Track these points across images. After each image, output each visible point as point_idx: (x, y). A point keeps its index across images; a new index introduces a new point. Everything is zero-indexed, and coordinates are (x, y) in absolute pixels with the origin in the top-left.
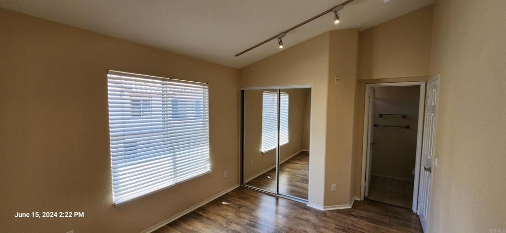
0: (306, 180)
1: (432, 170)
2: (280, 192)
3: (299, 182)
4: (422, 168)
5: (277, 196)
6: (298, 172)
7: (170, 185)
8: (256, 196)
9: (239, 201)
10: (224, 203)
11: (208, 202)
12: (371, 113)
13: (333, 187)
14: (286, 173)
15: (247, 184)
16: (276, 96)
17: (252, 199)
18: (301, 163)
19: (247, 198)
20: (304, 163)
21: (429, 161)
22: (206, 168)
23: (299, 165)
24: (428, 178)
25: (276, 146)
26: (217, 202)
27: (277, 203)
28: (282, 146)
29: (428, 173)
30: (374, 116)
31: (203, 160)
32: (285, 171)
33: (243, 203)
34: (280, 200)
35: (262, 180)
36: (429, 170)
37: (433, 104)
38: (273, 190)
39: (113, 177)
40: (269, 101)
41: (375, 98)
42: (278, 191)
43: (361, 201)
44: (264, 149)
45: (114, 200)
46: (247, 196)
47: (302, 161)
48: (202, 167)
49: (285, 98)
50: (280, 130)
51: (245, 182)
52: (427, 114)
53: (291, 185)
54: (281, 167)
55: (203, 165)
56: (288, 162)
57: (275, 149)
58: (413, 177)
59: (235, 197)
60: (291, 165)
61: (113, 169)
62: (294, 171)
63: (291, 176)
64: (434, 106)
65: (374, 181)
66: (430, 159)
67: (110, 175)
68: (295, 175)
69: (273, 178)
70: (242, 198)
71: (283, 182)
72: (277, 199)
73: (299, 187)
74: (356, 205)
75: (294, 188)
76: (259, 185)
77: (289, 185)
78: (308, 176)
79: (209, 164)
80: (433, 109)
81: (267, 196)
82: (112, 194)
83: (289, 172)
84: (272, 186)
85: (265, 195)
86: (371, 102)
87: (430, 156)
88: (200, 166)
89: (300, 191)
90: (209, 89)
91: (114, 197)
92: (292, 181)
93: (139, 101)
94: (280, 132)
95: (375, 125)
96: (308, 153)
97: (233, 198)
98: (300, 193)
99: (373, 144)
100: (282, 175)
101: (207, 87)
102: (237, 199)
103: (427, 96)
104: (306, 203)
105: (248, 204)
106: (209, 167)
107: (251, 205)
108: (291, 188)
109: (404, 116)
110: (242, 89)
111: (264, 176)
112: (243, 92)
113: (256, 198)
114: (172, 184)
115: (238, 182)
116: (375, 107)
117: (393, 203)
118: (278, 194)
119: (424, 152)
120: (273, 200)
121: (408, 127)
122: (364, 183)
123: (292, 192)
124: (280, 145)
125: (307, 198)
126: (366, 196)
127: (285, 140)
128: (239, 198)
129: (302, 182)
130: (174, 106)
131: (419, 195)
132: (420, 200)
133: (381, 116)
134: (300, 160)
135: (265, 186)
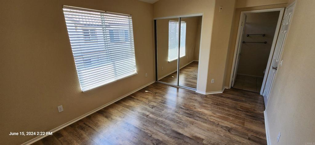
0: (196, 78)
1: (278, 69)
2: (179, 85)
3: (191, 79)
4: (271, 68)
5: (178, 87)
6: (191, 73)
7: (113, 81)
8: (165, 87)
9: (155, 90)
10: (146, 91)
11: (137, 91)
12: (241, 34)
13: (212, 81)
14: (184, 74)
15: (159, 80)
16: (177, 24)
17: (163, 89)
18: (193, 68)
19: (160, 88)
20: (194, 68)
21: (277, 63)
22: (134, 71)
23: (192, 69)
24: (274, 73)
25: (177, 58)
26: (142, 91)
27: (178, 91)
28: (181, 58)
29: (274, 71)
30: (243, 36)
31: (132, 66)
32: (182, 73)
33: (158, 91)
34: (180, 89)
35: (169, 78)
36: (276, 69)
37: (287, 24)
38: (175, 83)
39: (79, 77)
40: (173, 27)
41: (246, 23)
42: (178, 84)
43: (229, 89)
44: (170, 59)
45: (82, 90)
46: (160, 87)
47: (194, 67)
48: (132, 70)
49: (184, 25)
50: (180, 47)
51: (158, 79)
52: (281, 31)
53: (187, 81)
54: (181, 71)
55: (133, 69)
56: (185, 68)
57: (177, 60)
58: (264, 74)
59: (152, 88)
60: (187, 70)
61: (79, 74)
62: (189, 73)
63: (186, 76)
64: (287, 25)
65: (238, 77)
66: (278, 62)
67: (77, 75)
68: (189, 75)
69: (175, 77)
70: (157, 89)
71: (182, 80)
72: (178, 89)
73: (191, 82)
74: (225, 91)
75: (188, 83)
76: (167, 81)
77: (185, 81)
78: (197, 76)
79: (136, 69)
80: (286, 27)
81: (172, 87)
82: (80, 86)
83: (185, 74)
84: (174, 81)
85: (170, 87)
86: (243, 25)
87: (278, 60)
88: (130, 70)
89: (191, 84)
90: (132, 19)
91: (81, 88)
92: (187, 78)
93: (88, 30)
94: (180, 48)
95: (244, 42)
96: (198, 62)
97: (151, 89)
98: (192, 85)
99: (240, 54)
100: (181, 75)
101: (131, 17)
102: (154, 89)
103: (284, 19)
104: (195, 90)
105: (161, 91)
106: (136, 71)
107: (162, 92)
108: (186, 82)
109: (264, 35)
110: (155, 19)
111: (170, 76)
112: (155, 21)
113: (165, 88)
114: (114, 81)
115: (154, 80)
116: (245, 30)
117: (248, 90)
118: (178, 86)
119: (274, 58)
120: (176, 89)
121: (266, 43)
122: (232, 79)
123: (187, 85)
124: (180, 57)
125: (196, 88)
126: (232, 86)
127: (183, 54)
128: (155, 88)
129: (193, 79)
130: (111, 34)
131: (266, 85)
132: (266, 87)
133: (248, 36)
134: (192, 66)
135: (171, 82)
